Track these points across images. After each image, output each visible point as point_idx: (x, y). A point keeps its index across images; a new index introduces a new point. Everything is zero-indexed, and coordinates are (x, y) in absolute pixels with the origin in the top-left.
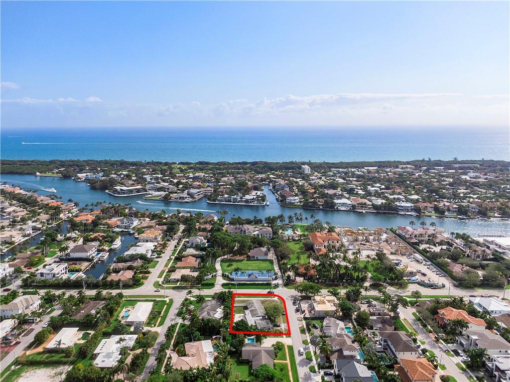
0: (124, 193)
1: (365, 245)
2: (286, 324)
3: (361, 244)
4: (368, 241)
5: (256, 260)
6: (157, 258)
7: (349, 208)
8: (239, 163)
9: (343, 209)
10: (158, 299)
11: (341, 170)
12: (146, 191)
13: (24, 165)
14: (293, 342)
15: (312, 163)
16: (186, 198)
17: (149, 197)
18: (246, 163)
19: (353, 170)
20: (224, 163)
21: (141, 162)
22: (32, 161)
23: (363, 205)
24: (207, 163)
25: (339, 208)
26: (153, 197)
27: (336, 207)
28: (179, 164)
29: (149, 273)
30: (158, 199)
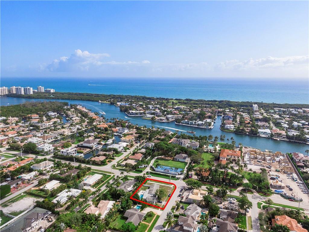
0: (133, 115)
1: (260, 162)
2: (166, 203)
3: (258, 161)
4: (264, 160)
5: (177, 161)
6: (124, 152)
7: (267, 136)
8: (211, 101)
9: (263, 136)
10: (107, 174)
11: (282, 109)
12: (145, 114)
13: (96, 96)
14: (162, 214)
15: (263, 103)
16: (164, 120)
17: (145, 118)
18: (216, 101)
19: (291, 110)
20: (201, 101)
21: (154, 98)
22: (101, 95)
23: (279, 135)
24: (191, 100)
25: (260, 135)
26: (147, 118)
27: (258, 134)
28: (175, 100)
29: (113, 159)
30: (149, 119)
